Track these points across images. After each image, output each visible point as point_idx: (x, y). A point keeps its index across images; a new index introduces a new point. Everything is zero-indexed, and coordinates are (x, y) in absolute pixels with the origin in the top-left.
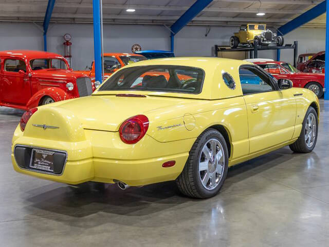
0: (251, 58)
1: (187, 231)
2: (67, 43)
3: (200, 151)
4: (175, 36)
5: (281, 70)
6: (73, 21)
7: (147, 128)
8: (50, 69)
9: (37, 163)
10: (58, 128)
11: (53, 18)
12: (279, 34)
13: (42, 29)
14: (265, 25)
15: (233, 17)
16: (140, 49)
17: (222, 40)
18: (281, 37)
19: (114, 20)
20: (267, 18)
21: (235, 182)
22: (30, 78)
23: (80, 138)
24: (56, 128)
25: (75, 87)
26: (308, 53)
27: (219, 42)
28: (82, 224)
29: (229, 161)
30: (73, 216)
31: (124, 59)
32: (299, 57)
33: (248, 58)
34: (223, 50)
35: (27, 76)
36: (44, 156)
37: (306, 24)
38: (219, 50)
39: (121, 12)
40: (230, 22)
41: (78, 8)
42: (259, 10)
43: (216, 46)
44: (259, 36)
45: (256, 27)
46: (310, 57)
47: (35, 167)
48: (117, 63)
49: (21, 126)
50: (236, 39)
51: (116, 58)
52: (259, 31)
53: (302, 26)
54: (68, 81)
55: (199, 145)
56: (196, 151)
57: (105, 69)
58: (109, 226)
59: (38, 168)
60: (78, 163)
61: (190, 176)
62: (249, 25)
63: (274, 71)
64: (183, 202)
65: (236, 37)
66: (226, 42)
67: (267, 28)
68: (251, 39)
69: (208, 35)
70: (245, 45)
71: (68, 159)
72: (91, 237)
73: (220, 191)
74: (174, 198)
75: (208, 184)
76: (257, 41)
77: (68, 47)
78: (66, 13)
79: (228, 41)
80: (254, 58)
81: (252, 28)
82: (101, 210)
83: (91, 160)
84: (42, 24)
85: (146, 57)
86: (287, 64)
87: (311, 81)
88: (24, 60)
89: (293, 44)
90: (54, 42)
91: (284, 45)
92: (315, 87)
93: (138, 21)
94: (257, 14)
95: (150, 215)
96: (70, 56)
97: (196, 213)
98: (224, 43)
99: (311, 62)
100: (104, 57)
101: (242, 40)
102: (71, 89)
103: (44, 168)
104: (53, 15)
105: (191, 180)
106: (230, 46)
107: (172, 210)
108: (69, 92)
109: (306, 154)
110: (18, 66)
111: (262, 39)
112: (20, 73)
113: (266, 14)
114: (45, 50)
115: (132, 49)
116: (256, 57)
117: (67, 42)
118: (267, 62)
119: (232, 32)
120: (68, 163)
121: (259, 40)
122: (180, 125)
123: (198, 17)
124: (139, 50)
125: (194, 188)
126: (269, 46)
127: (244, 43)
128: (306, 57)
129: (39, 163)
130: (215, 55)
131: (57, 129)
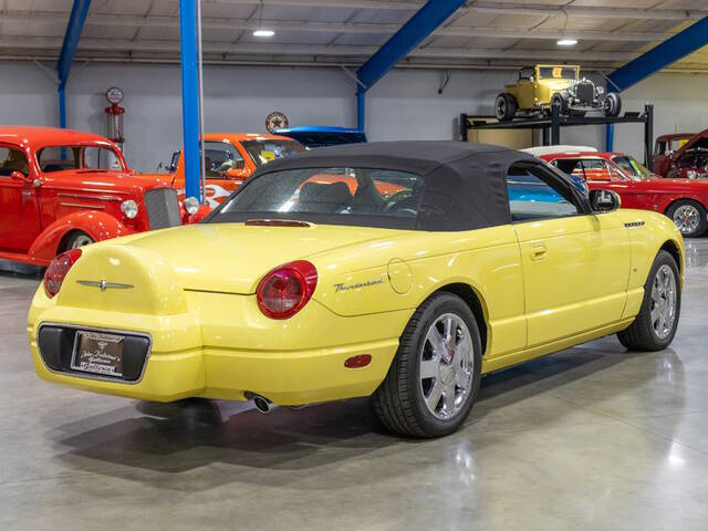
0: (545, 144)
1: (395, 494)
2: (114, 110)
3: (422, 336)
4: (367, 93)
5: (612, 171)
6: (128, 58)
7: (313, 287)
8: (81, 169)
9: (86, 360)
10: (132, 286)
11: (79, 50)
12: (610, 89)
13: (55, 76)
14: (577, 68)
15: (504, 50)
16: (286, 123)
17: (478, 103)
18: (613, 95)
19: (224, 55)
20: (583, 51)
21: (497, 407)
22: (39, 189)
23: (176, 308)
24: (126, 286)
25: (141, 211)
26: (678, 132)
27: (469, 107)
28: (180, 485)
29: (484, 362)
30: (160, 470)
31: (252, 148)
32: (658, 141)
33: (538, 145)
34: (480, 125)
35: (29, 186)
36: (102, 345)
37: (673, 65)
38: (470, 127)
39: (242, 38)
40: (496, 60)
41: (139, 28)
42: (563, 33)
43: (464, 117)
44: (563, 93)
45: (557, 71)
46: (682, 143)
47: (82, 369)
48: (231, 157)
49: (46, 287)
50: (510, 101)
51: (233, 145)
52: (563, 81)
53: (664, 70)
54: (126, 197)
55: (420, 325)
56: (415, 337)
57: (207, 169)
58: (235, 488)
59: (89, 370)
60: (173, 358)
61: (401, 388)
62: (541, 69)
63: (599, 175)
64: (387, 445)
65: (509, 94)
66: (488, 108)
67: (582, 74)
68: (544, 101)
69: (445, 91)
70: (531, 114)
71: (154, 348)
72: (200, 507)
73: (465, 424)
74: (369, 437)
75: (439, 407)
76: (558, 104)
77: (117, 118)
78: (110, 39)
79: (491, 103)
80: (553, 144)
81: (547, 73)
82: (217, 459)
83: (199, 353)
84: (56, 64)
85: (301, 142)
86: (627, 159)
87: (682, 196)
88: (24, 149)
89: (642, 111)
90: (84, 106)
91: (621, 115)
92: (689, 211)
93: (280, 59)
94: (559, 43)
95: (319, 468)
96: (120, 140)
97: (412, 464)
98: (481, 108)
99: (685, 153)
100: (206, 142)
101: (525, 103)
102: (131, 214)
103: (100, 369)
104: (81, 45)
105: (403, 396)
106: (495, 117)
107: (364, 458)
108: (127, 221)
109: (656, 353)
110: (7, 163)
111: (570, 99)
112: (15, 178)
113: (580, 42)
114: (63, 125)
115: (267, 123)
116: (556, 142)
117: (115, 105)
118: (583, 154)
119: (500, 83)
120: (152, 358)
121: (565, 102)
122: (380, 282)
123: (421, 48)
124: (282, 125)
125: (409, 412)
126: (587, 115)
127: (528, 110)
128: (674, 143)
129: (91, 359)
130: (461, 138)
131: (130, 289)
